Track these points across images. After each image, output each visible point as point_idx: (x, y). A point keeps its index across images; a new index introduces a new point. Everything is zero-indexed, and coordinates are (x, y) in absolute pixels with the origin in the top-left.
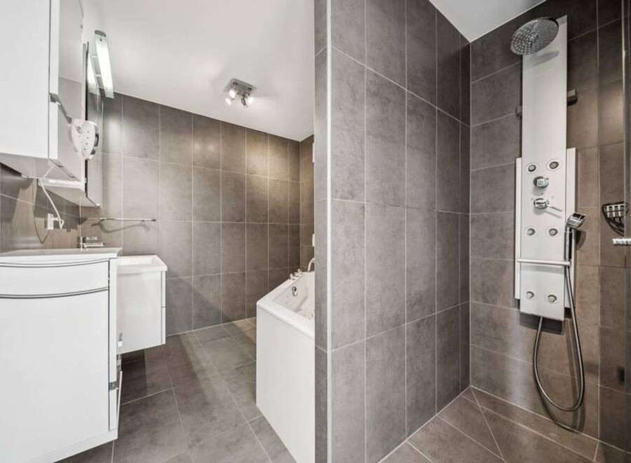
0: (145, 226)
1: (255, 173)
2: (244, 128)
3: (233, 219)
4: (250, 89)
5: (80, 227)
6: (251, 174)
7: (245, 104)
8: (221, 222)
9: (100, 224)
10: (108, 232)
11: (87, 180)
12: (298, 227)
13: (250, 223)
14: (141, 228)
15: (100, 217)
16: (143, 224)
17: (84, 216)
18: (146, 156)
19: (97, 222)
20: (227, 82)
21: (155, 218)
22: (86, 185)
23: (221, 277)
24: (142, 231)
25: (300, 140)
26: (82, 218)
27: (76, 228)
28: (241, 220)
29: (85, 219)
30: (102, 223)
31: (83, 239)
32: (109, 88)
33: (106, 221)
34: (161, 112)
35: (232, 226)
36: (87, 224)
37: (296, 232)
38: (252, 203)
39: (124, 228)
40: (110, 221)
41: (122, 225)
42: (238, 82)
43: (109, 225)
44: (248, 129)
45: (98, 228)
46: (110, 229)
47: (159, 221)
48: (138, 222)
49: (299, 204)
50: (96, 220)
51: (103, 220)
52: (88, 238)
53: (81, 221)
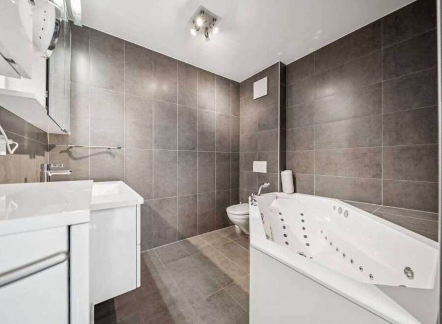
0: (110, 153)
1: (204, 108)
2: (197, 68)
3: (187, 148)
4: (215, 20)
5: (47, 154)
6: (202, 108)
7: (207, 37)
8: (177, 150)
9: (68, 151)
10: (75, 159)
11: (48, 94)
12: (238, 154)
13: (201, 151)
14: (108, 155)
15: (69, 144)
16: (109, 152)
17: (53, 143)
18: (112, 88)
19: (66, 149)
20: (195, 9)
21: (120, 146)
22: (47, 99)
23: (177, 199)
24: (108, 158)
25: (240, 81)
26: (50, 145)
27: (43, 155)
28: (194, 149)
29: (52, 147)
30: (70, 150)
31: (48, 166)
32: (77, 12)
33: (73, 148)
34: (126, 48)
35: (186, 154)
36: (55, 151)
37: (236, 159)
38: (203, 134)
39: (91, 156)
40: (77, 149)
41: (90, 152)
42: (205, 11)
43: (76, 152)
44: (200, 69)
45: (66, 154)
46: (77, 156)
47: (124, 149)
48: (105, 150)
49: (239, 136)
50: (65, 147)
51: (71, 147)
52: (52, 166)
53: (49, 148)
